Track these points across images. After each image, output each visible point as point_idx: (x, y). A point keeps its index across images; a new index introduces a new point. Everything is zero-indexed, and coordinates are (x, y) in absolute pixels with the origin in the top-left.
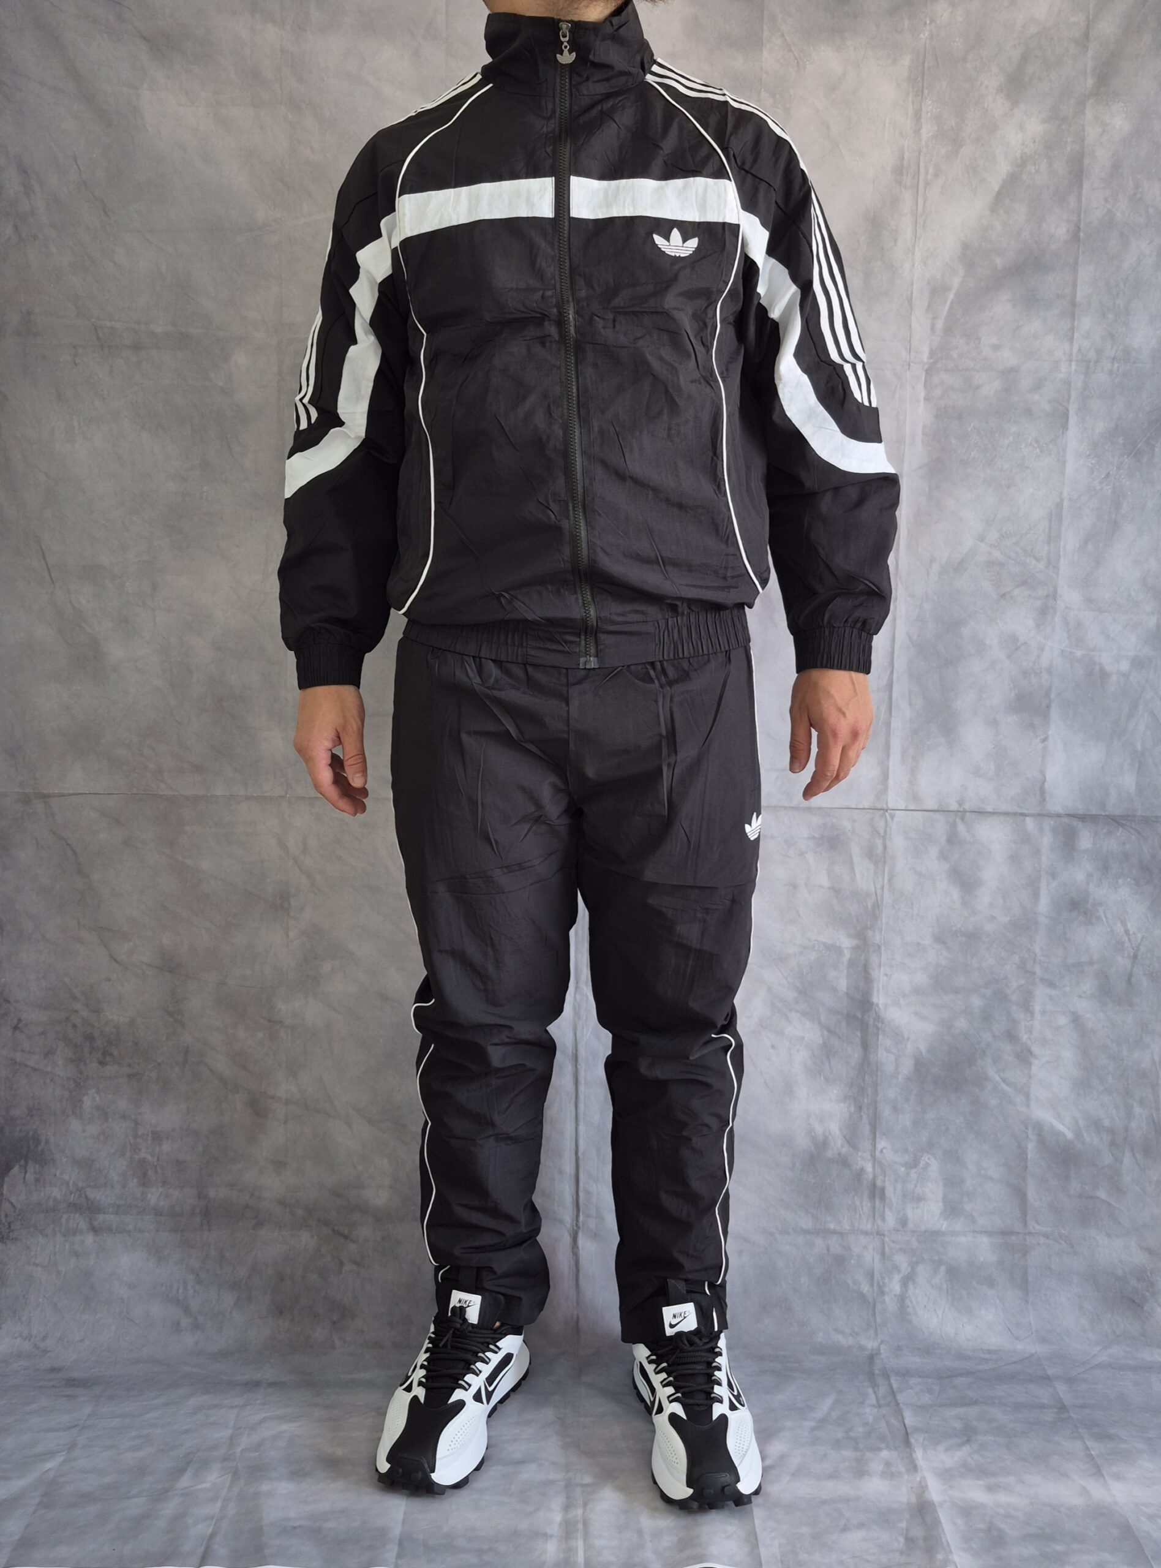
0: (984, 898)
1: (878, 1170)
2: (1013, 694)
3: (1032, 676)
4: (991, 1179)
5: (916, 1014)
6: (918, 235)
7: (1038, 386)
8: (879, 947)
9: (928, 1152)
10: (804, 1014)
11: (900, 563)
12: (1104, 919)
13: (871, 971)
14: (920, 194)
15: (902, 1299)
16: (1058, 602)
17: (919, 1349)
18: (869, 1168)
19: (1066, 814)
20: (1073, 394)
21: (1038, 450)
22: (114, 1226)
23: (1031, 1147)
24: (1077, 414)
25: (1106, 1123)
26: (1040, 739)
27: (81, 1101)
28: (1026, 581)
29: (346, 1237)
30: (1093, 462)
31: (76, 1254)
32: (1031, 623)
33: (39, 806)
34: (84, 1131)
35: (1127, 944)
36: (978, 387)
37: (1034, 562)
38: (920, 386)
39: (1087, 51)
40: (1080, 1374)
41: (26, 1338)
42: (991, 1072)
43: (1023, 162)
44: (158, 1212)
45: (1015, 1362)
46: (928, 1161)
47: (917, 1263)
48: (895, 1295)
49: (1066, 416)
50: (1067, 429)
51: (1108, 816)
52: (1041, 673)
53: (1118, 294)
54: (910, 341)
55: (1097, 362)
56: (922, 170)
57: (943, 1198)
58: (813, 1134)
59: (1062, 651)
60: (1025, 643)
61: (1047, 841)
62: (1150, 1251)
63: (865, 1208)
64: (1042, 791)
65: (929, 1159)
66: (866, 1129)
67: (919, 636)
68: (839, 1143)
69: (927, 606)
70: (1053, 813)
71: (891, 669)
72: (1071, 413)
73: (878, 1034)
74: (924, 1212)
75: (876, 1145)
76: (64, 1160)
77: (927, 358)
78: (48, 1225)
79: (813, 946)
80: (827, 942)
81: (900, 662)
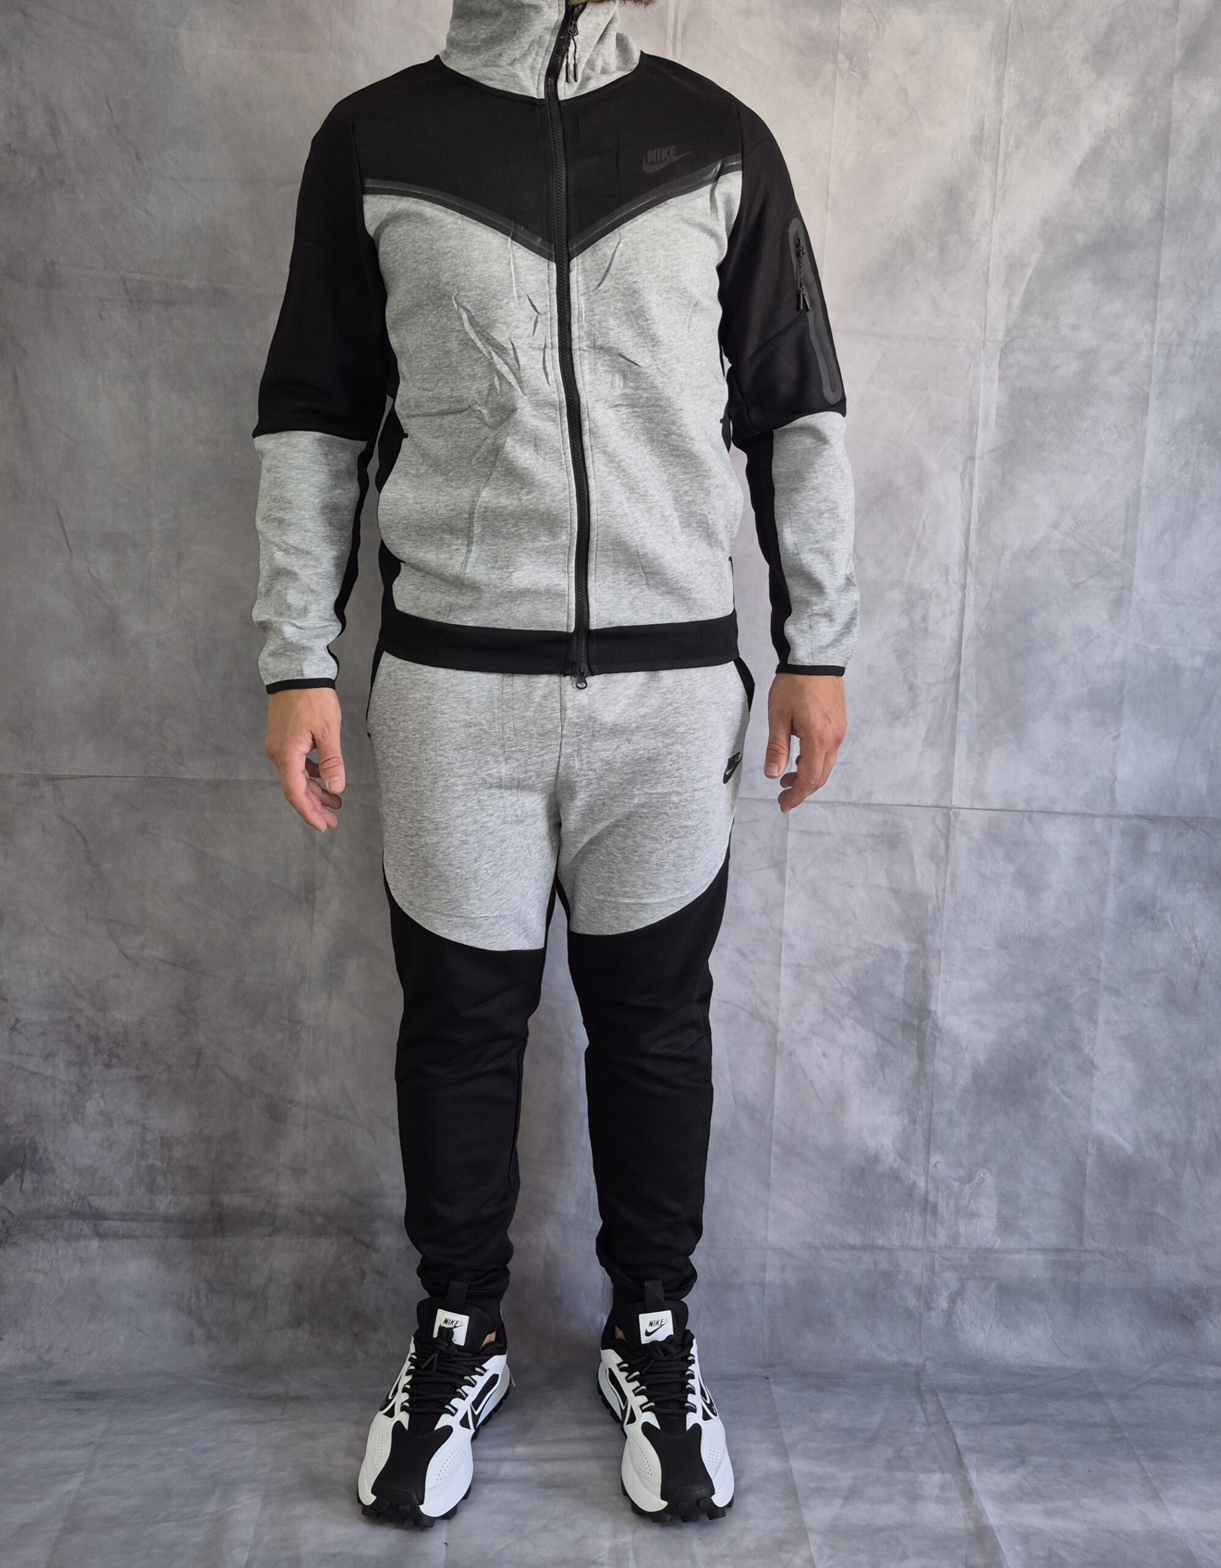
0: (1049, 903)
1: (931, 1185)
2: (1086, 688)
3: (1106, 671)
4: (1048, 1195)
5: (976, 1022)
6: (997, 208)
7: (1118, 369)
8: (939, 952)
9: (983, 1167)
10: (858, 1020)
11: (970, 550)
12: (1171, 925)
13: (930, 977)
14: (999, 166)
15: (949, 1314)
16: (1133, 594)
17: (966, 1366)
18: (921, 1182)
19: (1136, 815)
20: (1155, 378)
21: (1116, 435)
22: (121, 1232)
23: (1090, 1161)
24: (1157, 399)
25: (1168, 1137)
26: (1112, 737)
27: (83, 1107)
28: (1102, 571)
29: (368, 1246)
30: (1173, 449)
31: (81, 1261)
32: (1106, 615)
33: (47, 789)
34: (86, 1138)
35: (1194, 951)
36: (1056, 367)
37: (1109, 551)
38: (995, 365)
39: (1176, 22)
40: (1131, 1390)
41: (30, 1349)
42: (1052, 1083)
43: (1108, 135)
44: (167, 1219)
45: (1064, 1378)
46: (984, 1177)
47: (968, 1279)
48: (942, 1310)
49: (1146, 399)
50: (1147, 414)
51: (1178, 818)
52: (1114, 667)
53: (1202, 276)
54: (985, 318)
55: (1179, 345)
56: (1002, 142)
57: (998, 1214)
58: (865, 1149)
59: (1137, 645)
60: (1099, 636)
61: (1116, 842)
62: (1208, 1269)
63: (916, 1225)
64: (1112, 792)
65: (984, 1173)
66: (919, 1142)
67: (988, 626)
68: (892, 1157)
69: (997, 595)
70: (1123, 814)
71: (958, 660)
72: (1152, 397)
73: (935, 1044)
74: (978, 1228)
75: (930, 1160)
76: (64, 1168)
77: (1003, 336)
78: (49, 1230)
79: (870, 949)
80: (886, 945)
81: (967, 653)
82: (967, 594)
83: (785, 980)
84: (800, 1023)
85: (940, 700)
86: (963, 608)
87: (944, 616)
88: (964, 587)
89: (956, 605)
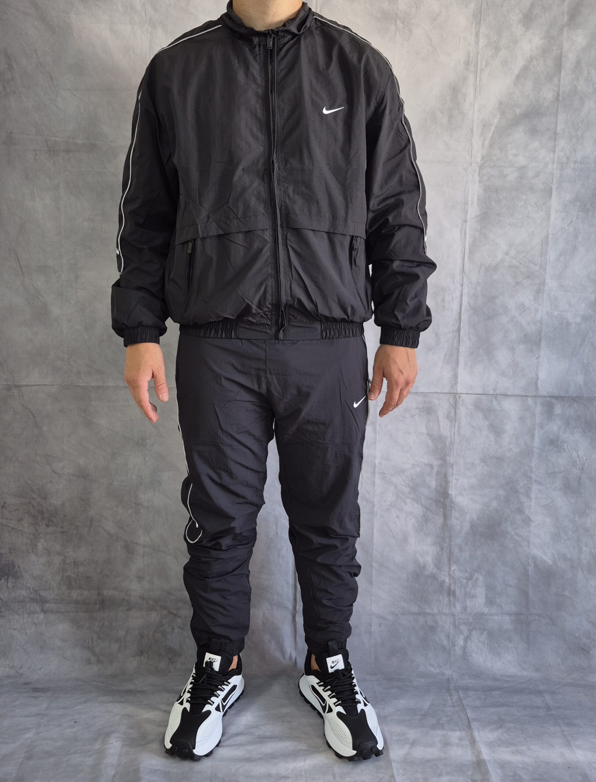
0: (506, 440)
1: (452, 581)
2: (522, 334)
3: (532, 325)
4: (510, 586)
5: (471, 499)
6: (477, 96)
7: (537, 175)
8: (452, 465)
9: (478, 572)
10: (413, 500)
11: (465, 267)
12: (567, 450)
13: (448, 477)
14: (478, 75)
15: (464, 648)
16: (546, 287)
17: (473, 675)
18: (447, 580)
19: (549, 396)
20: (555, 180)
21: (536, 208)
22: (54, 610)
23: (531, 568)
24: (556, 190)
25: (569, 556)
26: (536, 357)
27: (36, 545)
28: (529, 276)
29: (175, 615)
30: (564, 215)
31: (35, 624)
32: (531, 297)
33: (15, 391)
34: (38, 561)
35: (578, 462)
36: (506, 176)
37: (533, 266)
38: (476, 175)
39: (565, 2)
40: (557, 689)
42: (510, 529)
43: (531, 59)
44: (77, 602)
45: (523, 682)
46: (478, 577)
47: (473, 630)
48: (461, 646)
49: (551, 191)
50: (551, 198)
51: (570, 397)
52: (537, 323)
53: (579, 129)
54: (471, 151)
55: (567, 163)
56: (479, 63)
57: (485, 596)
58: (418, 562)
59: (547, 312)
60: (528, 308)
61: (538, 409)
62: (593, 623)
63: (445, 602)
64: (536, 384)
65: (478, 575)
66: (446, 560)
67: (474, 304)
68: (432, 567)
69: (479, 289)
70: (542, 395)
71: (459, 321)
72: (554, 190)
73: (451, 510)
74: (476, 603)
75: (451, 568)
76: (27, 576)
77: (480, 160)
78: (20, 609)
79: (419, 464)
80: (426, 462)
81: (464, 317)
82: (464, 289)
83: (378, 481)
84: (385, 501)
85: (451, 341)
86: (462, 295)
87: (453, 299)
88: (462, 285)
89: (458, 294)
